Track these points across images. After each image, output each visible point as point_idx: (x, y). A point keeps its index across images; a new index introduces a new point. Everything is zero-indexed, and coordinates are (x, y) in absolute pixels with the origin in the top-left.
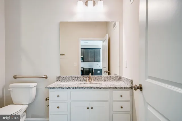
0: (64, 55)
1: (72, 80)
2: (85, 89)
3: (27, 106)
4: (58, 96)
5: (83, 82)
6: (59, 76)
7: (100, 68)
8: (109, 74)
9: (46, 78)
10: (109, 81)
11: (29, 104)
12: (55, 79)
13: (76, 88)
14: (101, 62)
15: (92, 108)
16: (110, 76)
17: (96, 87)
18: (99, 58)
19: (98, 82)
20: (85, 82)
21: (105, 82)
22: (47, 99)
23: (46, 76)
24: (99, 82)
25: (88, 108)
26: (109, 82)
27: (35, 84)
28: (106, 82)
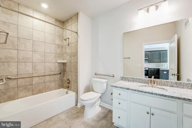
0: (129, 58)
1: (134, 81)
2: (145, 93)
3: (101, 94)
4: (120, 94)
5: (145, 84)
6: (122, 76)
7: (166, 69)
8: (179, 79)
9: (114, 76)
10: (177, 87)
11: (102, 94)
12: (120, 78)
13: (135, 90)
14: (168, 63)
15: (153, 114)
16: (180, 82)
17: (159, 94)
18: (166, 59)
19: (162, 87)
20: (147, 85)
21: (172, 87)
22: (112, 94)
23: (113, 76)
24: (164, 87)
25: (148, 113)
26: (178, 89)
27: (106, 80)
28: (174, 88)
